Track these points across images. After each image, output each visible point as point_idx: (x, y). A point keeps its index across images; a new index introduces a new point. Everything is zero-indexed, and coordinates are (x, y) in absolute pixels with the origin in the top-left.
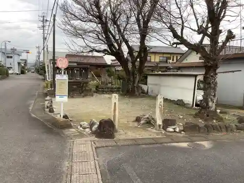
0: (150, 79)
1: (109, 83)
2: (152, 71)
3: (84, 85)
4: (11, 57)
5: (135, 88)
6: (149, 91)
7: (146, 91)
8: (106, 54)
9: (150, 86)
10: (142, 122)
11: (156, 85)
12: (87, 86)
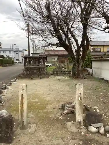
0: (94, 64)
1: (63, 68)
2: (96, 58)
3: (42, 69)
4: (18, 54)
5: (80, 71)
6: (94, 73)
7: (91, 73)
8: (58, 46)
9: (94, 70)
10: (65, 112)
11: (98, 68)
12: (44, 70)
